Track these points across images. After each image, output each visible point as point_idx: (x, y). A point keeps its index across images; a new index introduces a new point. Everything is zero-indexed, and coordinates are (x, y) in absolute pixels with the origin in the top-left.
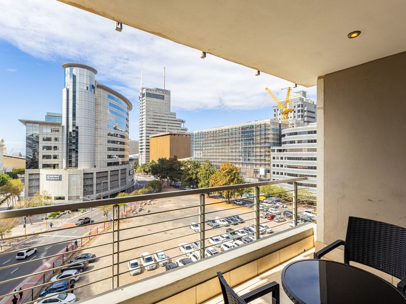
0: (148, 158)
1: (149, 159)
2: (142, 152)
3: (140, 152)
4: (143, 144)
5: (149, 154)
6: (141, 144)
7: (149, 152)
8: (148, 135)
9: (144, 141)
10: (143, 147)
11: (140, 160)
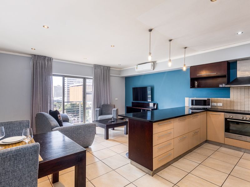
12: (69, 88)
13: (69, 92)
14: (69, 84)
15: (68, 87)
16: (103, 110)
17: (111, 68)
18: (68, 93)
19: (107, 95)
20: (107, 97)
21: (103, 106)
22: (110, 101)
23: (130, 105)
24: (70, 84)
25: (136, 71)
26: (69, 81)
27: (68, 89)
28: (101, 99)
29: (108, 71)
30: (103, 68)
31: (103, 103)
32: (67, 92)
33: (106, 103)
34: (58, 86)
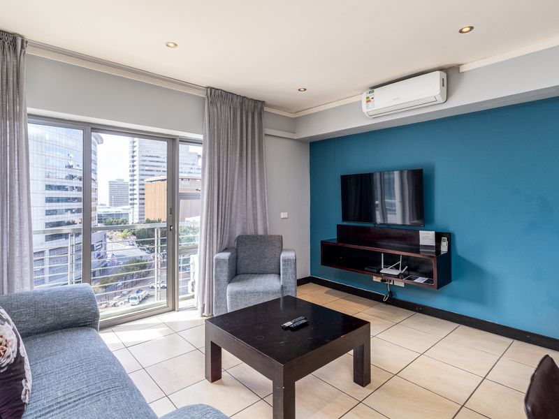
0: (142, 213)
1: (144, 215)
2: (133, 204)
3: (131, 204)
4: (135, 192)
5: (144, 208)
6: (131, 192)
7: (144, 204)
8: (143, 177)
9: (137, 187)
10: (135, 197)
11: (130, 216)
12: (143, 185)
13: (144, 194)
14: (143, 175)
15: (142, 182)
16: (241, 255)
17: (266, 109)
18: (142, 197)
19: (254, 203)
20: (254, 208)
21: (241, 240)
22: (265, 222)
23: (332, 235)
24: (147, 175)
25: (365, 110)
26: (143, 170)
27: (142, 187)
28: (233, 216)
29: (256, 117)
30: (242, 104)
31: (238, 232)
32: (140, 194)
33: (250, 231)
34: (119, 180)
